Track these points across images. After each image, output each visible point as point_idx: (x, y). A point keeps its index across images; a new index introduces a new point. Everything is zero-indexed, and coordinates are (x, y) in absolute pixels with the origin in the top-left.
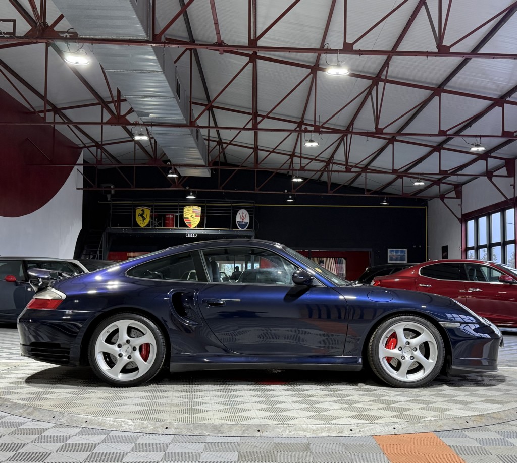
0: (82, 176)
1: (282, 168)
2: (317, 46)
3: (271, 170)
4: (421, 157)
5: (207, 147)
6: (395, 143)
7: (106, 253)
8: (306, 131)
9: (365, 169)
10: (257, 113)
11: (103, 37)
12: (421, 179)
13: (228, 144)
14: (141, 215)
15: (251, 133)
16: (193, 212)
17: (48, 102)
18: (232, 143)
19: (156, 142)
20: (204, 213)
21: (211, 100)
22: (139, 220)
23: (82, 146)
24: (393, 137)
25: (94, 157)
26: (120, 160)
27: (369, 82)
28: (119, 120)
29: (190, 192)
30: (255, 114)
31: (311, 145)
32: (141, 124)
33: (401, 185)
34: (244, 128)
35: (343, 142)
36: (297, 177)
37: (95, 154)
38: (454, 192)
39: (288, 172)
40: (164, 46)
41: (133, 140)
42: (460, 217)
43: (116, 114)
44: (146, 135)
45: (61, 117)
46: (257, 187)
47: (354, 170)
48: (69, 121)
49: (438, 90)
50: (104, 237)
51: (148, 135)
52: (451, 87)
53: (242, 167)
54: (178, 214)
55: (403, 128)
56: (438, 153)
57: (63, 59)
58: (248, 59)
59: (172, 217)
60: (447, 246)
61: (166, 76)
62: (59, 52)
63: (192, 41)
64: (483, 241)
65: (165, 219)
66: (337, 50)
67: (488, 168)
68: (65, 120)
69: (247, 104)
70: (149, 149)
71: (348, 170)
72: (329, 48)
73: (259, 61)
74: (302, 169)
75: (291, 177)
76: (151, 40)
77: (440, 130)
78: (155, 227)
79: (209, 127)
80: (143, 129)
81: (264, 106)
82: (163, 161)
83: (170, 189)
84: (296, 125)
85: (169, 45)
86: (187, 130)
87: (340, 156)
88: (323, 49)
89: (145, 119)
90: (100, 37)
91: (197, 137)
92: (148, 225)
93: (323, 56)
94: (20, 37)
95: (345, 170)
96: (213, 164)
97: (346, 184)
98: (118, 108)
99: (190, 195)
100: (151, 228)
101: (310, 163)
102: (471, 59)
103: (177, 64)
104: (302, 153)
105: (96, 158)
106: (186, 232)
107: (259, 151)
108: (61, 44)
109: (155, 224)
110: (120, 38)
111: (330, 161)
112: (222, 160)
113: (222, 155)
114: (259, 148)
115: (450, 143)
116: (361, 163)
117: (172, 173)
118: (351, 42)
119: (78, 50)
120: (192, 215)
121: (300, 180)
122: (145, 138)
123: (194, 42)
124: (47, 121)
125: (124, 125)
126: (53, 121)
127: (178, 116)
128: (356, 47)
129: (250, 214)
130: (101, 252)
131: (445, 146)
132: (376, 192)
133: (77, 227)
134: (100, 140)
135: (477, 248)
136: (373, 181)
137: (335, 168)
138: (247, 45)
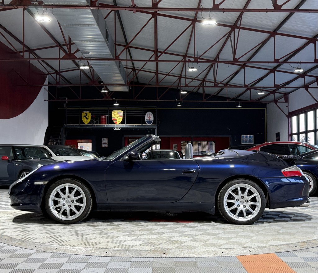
0: (48, 92)
1: (173, 85)
2: (196, 7)
3: (167, 87)
4: (262, 76)
5: (126, 72)
6: (246, 68)
7: (64, 141)
8: (189, 61)
9: (227, 85)
10: (158, 50)
11: (59, 4)
12: (262, 90)
13: (139, 70)
14: (85, 116)
15: (154, 64)
16: (118, 114)
17: (25, 46)
18: (142, 69)
19: (93, 70)
20: (125, 114)
21: (128, 42)
22: (84, 120)
23: (47, 73)
24: (244, 64)
25: (54, 80)
26: (71, 82)
27: (229, 29)
28: (70, 56)
29: (115, 101)
30: (156, 51)
31: (192, 70)
32: (85, 59)
33: (250, 94)
34: (149, 60)
35: (212, 68)
36: (183, 91)
37: (56, 79)
38: (283, 98)
39: (178, 88)
40: (98, 9)
41: (79, 69)
42: (287, 114)
43: (68, 52)
44: (87, 66)
45: (33, 55)
46: (158, 98)
47: (220, 85)
48: (39, 58)
49: (273, 33)
50: (62, 130)
51: (89, 65)
52: (281, 31)
53: (148, 85)
54: (109, 116)
55: (251, 58)
56: (273, 74)
57: (34, 18)
58: (151, 15)
59: (105, 117)
60: (279, 133)
61: (100, 28)
62: (32, 14)
63: (116, 5)
64: (302, 129)
65: (100, 119)
66: (209, 9)
67: (306, 83)
68: (36, 57)
69: (151, 45)
70: (89, 74)
71: (216, 86)
72: (204, 8)
73: (158, 17)
74: (187, 85)
75: (179, 91)
76: (90, 5)
77: (275, 59)
78: (94, 124)
79: (127, 60)
80: (85, 62)
81: (162, 46)
82: (98, 82)
83: (103, 99)
84: (183, 57)
85: (102, 8)
86: (113, 62)
87: (211, 77)
88: (199, 9)
89: (86, 56)
90: (57, 4)
91: (120, 66)
92: (90, 123)
93: (200, 13)
94: (7, 5)
95: (214, 86)
96: (129, 83)
97: (214, 95)
98: (69, 49)
99: (116, 103)
100: (91, 124)
101: (192, 81)
102: (294, 13)
103: (106, 20)
104: (186, 75)
105: (56, 80)
106: (114, 127)
107: (159, 75)
108: (32, 9)
109: (94, 122)
110: (70, 4)
111: (204, 80)
112: (136, 80)
113: (135, 78)
114: (159, 72)
115: (281, 67)
116: (224, 81)
117: (104, 90)
118: (218, 4)
119: (44, 12)
120: (118, 116)
121: (185, 93)
122: (87, 68)
123: (117, 5)
124: (25, 58)
125: (73, 60)
126: (28, 58)
127: (107, 53)
128: (221, 7)
129: (154, 115)
130: (60, 140)
131: (278, 69)
132: (233, 99)
133: (46, 125)
134: (58, 69)
135: (298, 134)
136: (231, 92)
137: (207, 84)
138: (151, 7)
